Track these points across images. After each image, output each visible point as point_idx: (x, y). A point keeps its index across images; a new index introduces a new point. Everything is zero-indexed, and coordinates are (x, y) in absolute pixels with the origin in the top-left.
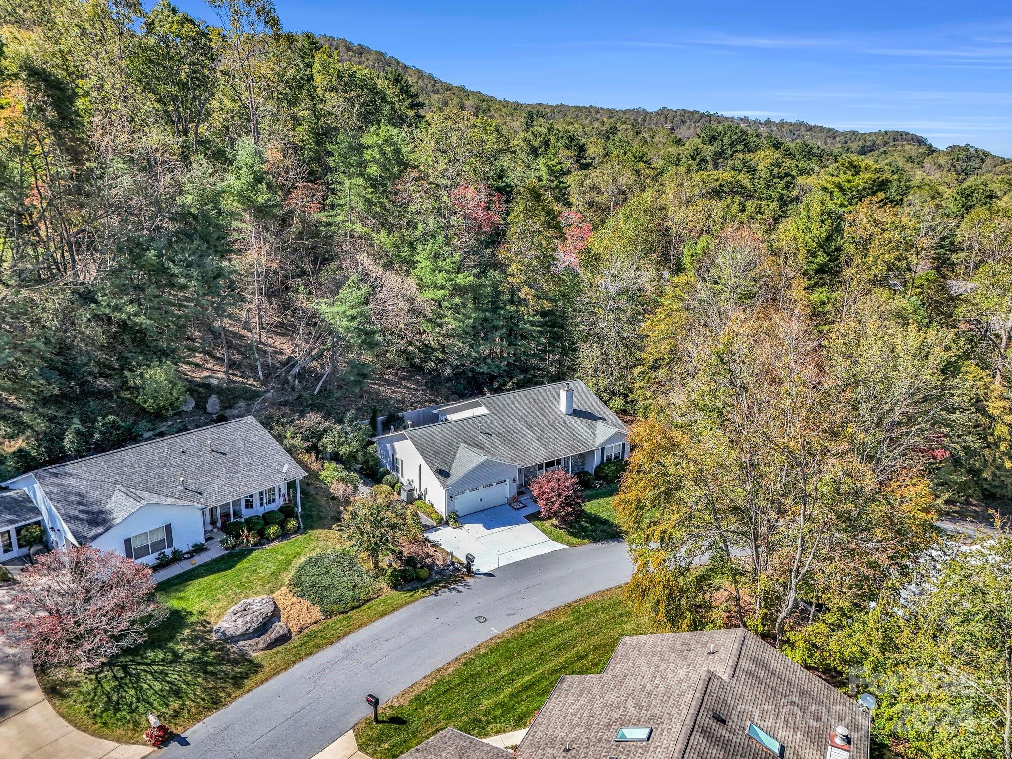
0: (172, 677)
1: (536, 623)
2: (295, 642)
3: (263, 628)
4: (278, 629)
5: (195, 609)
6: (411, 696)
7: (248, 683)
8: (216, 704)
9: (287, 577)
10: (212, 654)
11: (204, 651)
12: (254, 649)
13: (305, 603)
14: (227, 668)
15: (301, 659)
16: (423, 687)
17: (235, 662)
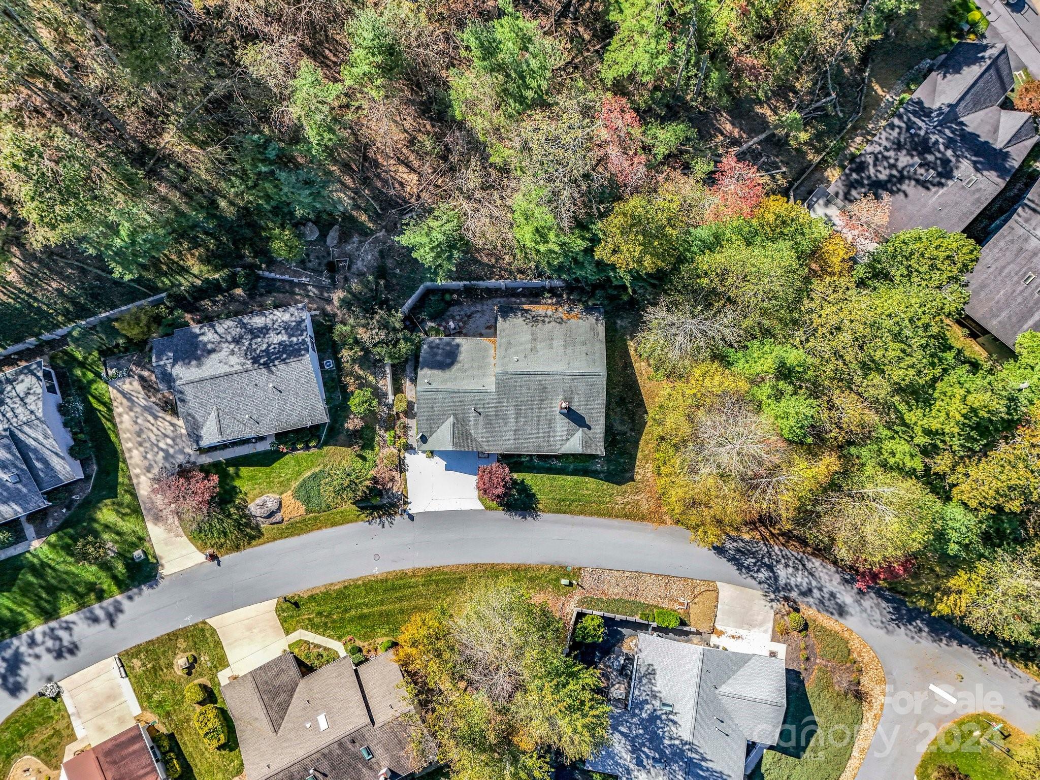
0: (225, 525)
1: (403, 575)
2: (283, 526)
3: (271, 514)
4: (278, 517)
5: (243, 490)
6: (309, 594)
7: (254, 542)
8: (237, 548)
9: (295, 484)
10: (244, 520)
11: (241, 517)
12: (265, 526)
13: (299, 503)
14: (248, 530)
15: (281, 538)
16: (318, 592)
17: (252, 529)
